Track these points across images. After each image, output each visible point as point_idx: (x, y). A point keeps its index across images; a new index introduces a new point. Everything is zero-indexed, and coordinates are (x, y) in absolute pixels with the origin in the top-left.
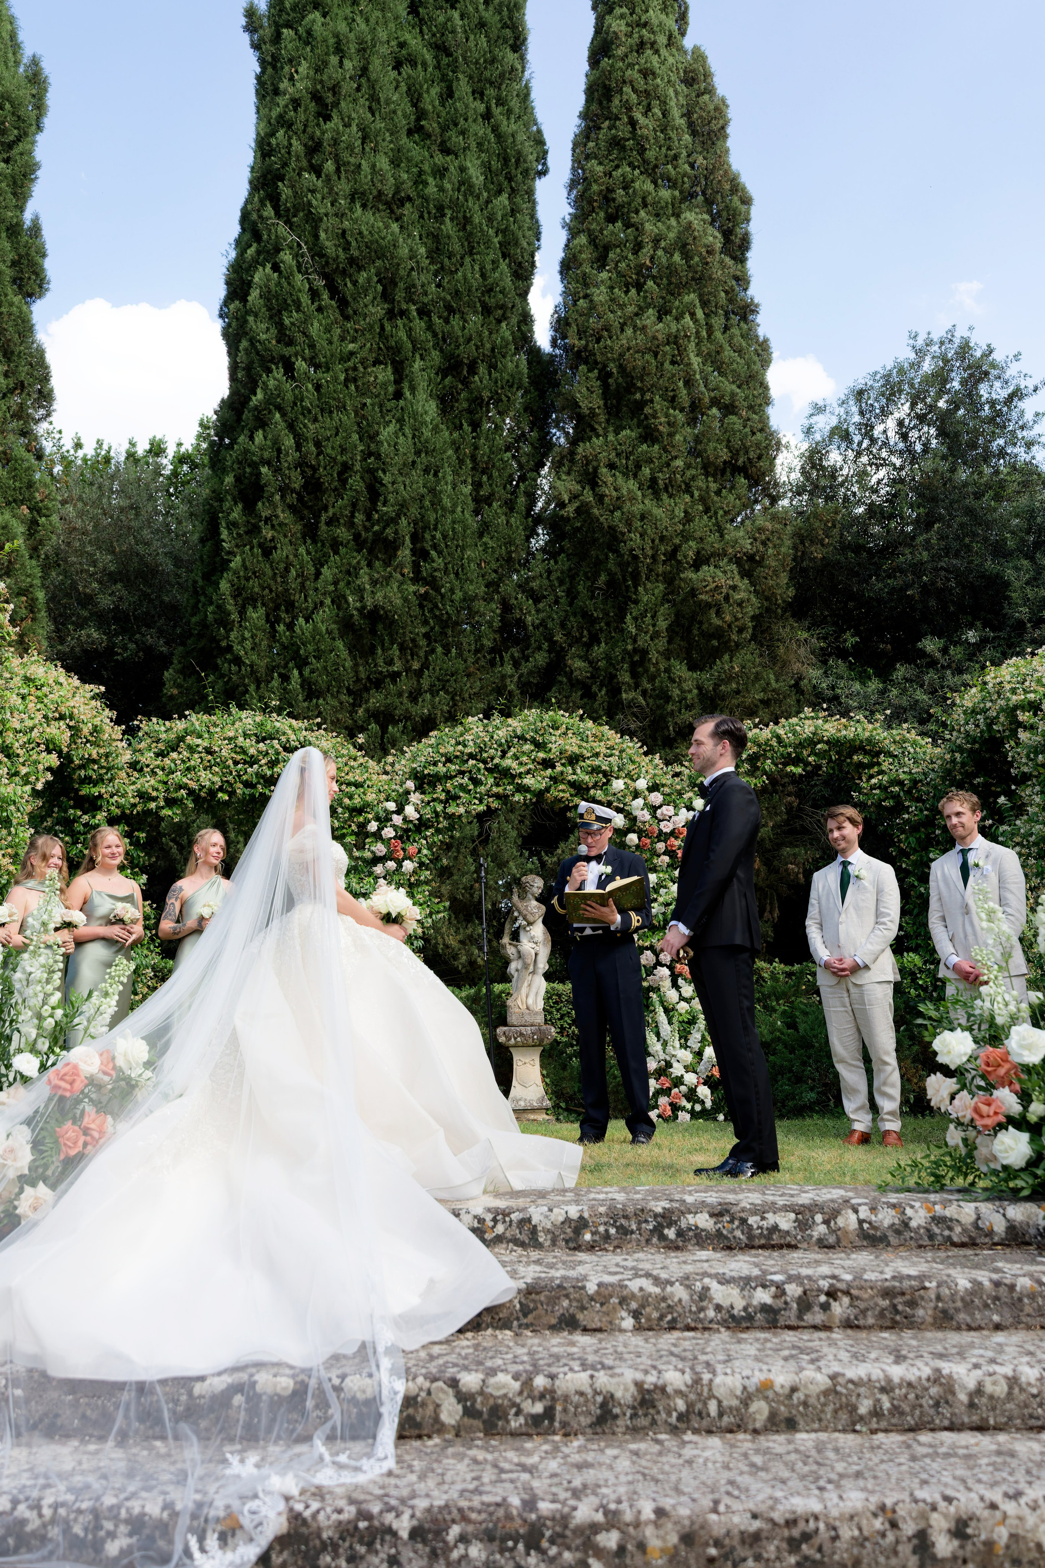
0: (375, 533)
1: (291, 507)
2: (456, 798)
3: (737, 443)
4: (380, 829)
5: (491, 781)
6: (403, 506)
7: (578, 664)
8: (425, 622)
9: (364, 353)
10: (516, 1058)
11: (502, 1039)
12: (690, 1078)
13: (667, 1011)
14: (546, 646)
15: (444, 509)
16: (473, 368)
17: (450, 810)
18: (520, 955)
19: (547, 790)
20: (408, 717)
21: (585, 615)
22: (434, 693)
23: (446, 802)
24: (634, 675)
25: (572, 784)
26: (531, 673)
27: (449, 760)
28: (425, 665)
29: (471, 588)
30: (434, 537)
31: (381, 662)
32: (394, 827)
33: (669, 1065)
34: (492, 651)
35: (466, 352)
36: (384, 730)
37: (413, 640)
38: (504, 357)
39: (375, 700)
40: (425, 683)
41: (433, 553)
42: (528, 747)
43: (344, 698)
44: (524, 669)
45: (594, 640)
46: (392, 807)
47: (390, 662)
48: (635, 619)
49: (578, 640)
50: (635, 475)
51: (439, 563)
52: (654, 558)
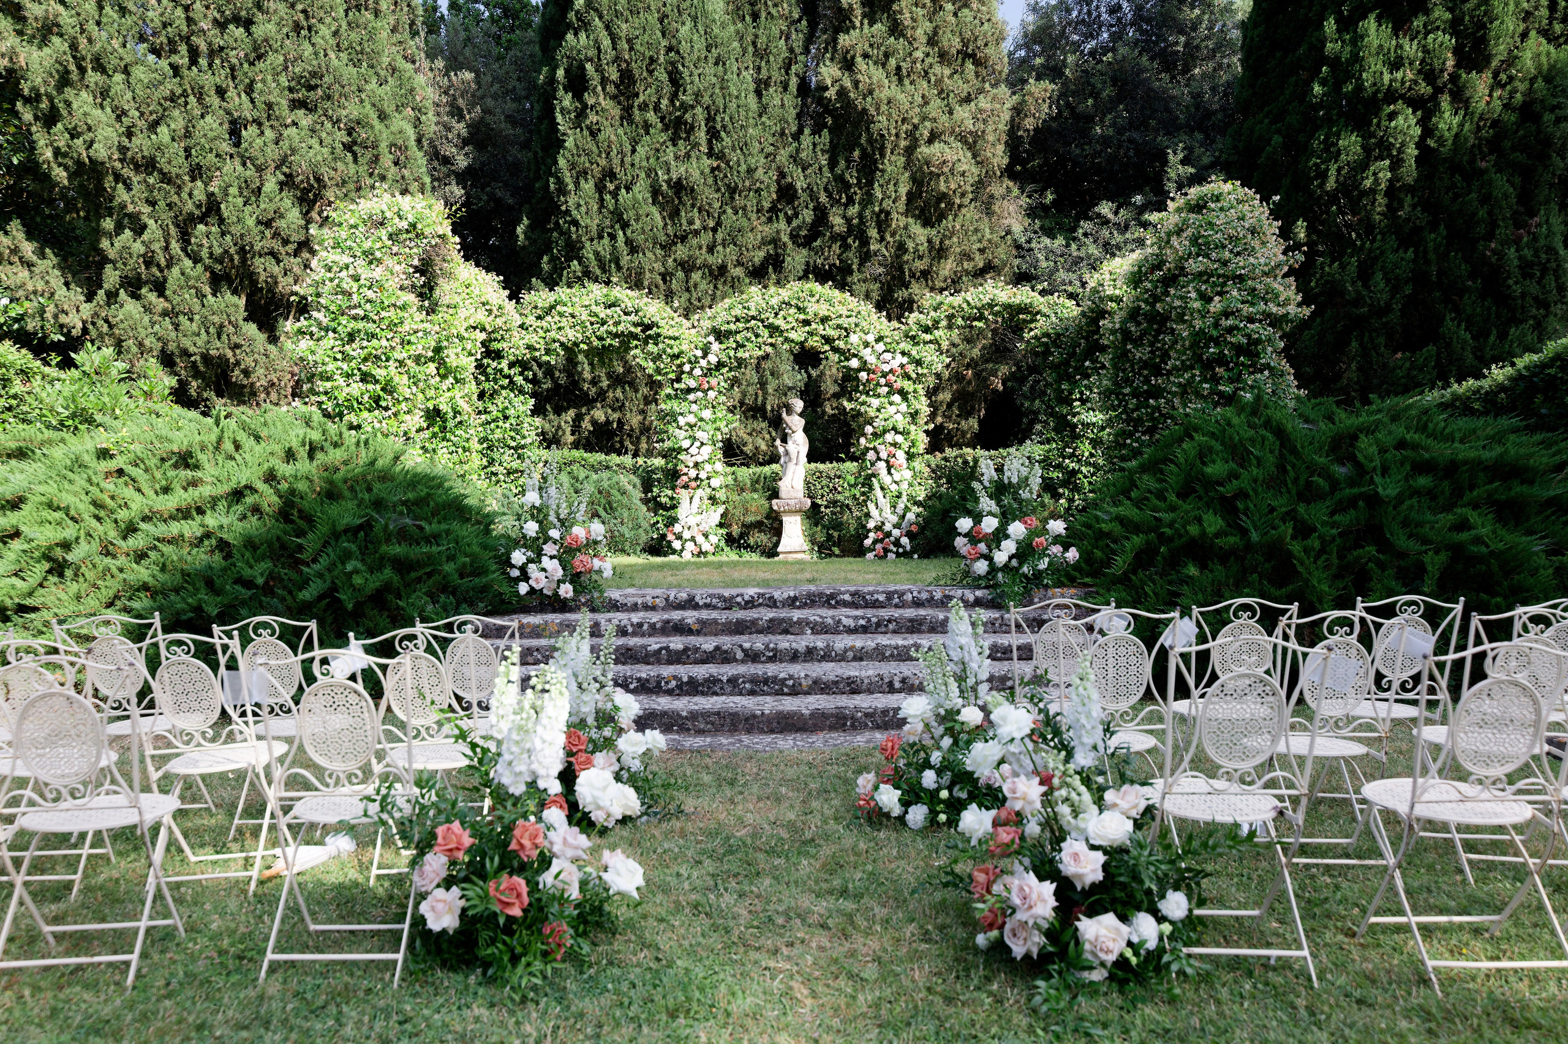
0: (677, 117)
1: (614, 97)
2: (743, 346)
3: (968, 34)
4: (692, 369)
5: (767, 334)
6: (698, 95)
7: (838, 220)
8: (718, 190)
10: (784, 519)
11: (775, 508)
12: (896, 532)
13: (882, 488)
14: (811, 206)
15: (730, 95)
17: (739, 355)
18: (787, 453)
19: (806, 340)
20: (705, 265)
21: (842, 180)
22: (725, 245)
23: (736, 349)
24: (880, 228)
25: (823, 337)
26: (800, 227)
27: (738, 320)
29: (752, 161)
30: (723, 119)
31: (684, 222)
32: (702, 368)
33: (883, 523)
34: (770, 210)
36: (688, 276)
37: (709, 204)
39: (682, 252)
40: (719, 238)
42: (793, 311)
43: (659, 251)
44: (795, 223)
45: (850, 201)
46: (699, 353)
47: (691, 222)
48: (881, 186)
49: (838, 201)
50: (884, 65)
51: (727, 141)
52: (897, 135)
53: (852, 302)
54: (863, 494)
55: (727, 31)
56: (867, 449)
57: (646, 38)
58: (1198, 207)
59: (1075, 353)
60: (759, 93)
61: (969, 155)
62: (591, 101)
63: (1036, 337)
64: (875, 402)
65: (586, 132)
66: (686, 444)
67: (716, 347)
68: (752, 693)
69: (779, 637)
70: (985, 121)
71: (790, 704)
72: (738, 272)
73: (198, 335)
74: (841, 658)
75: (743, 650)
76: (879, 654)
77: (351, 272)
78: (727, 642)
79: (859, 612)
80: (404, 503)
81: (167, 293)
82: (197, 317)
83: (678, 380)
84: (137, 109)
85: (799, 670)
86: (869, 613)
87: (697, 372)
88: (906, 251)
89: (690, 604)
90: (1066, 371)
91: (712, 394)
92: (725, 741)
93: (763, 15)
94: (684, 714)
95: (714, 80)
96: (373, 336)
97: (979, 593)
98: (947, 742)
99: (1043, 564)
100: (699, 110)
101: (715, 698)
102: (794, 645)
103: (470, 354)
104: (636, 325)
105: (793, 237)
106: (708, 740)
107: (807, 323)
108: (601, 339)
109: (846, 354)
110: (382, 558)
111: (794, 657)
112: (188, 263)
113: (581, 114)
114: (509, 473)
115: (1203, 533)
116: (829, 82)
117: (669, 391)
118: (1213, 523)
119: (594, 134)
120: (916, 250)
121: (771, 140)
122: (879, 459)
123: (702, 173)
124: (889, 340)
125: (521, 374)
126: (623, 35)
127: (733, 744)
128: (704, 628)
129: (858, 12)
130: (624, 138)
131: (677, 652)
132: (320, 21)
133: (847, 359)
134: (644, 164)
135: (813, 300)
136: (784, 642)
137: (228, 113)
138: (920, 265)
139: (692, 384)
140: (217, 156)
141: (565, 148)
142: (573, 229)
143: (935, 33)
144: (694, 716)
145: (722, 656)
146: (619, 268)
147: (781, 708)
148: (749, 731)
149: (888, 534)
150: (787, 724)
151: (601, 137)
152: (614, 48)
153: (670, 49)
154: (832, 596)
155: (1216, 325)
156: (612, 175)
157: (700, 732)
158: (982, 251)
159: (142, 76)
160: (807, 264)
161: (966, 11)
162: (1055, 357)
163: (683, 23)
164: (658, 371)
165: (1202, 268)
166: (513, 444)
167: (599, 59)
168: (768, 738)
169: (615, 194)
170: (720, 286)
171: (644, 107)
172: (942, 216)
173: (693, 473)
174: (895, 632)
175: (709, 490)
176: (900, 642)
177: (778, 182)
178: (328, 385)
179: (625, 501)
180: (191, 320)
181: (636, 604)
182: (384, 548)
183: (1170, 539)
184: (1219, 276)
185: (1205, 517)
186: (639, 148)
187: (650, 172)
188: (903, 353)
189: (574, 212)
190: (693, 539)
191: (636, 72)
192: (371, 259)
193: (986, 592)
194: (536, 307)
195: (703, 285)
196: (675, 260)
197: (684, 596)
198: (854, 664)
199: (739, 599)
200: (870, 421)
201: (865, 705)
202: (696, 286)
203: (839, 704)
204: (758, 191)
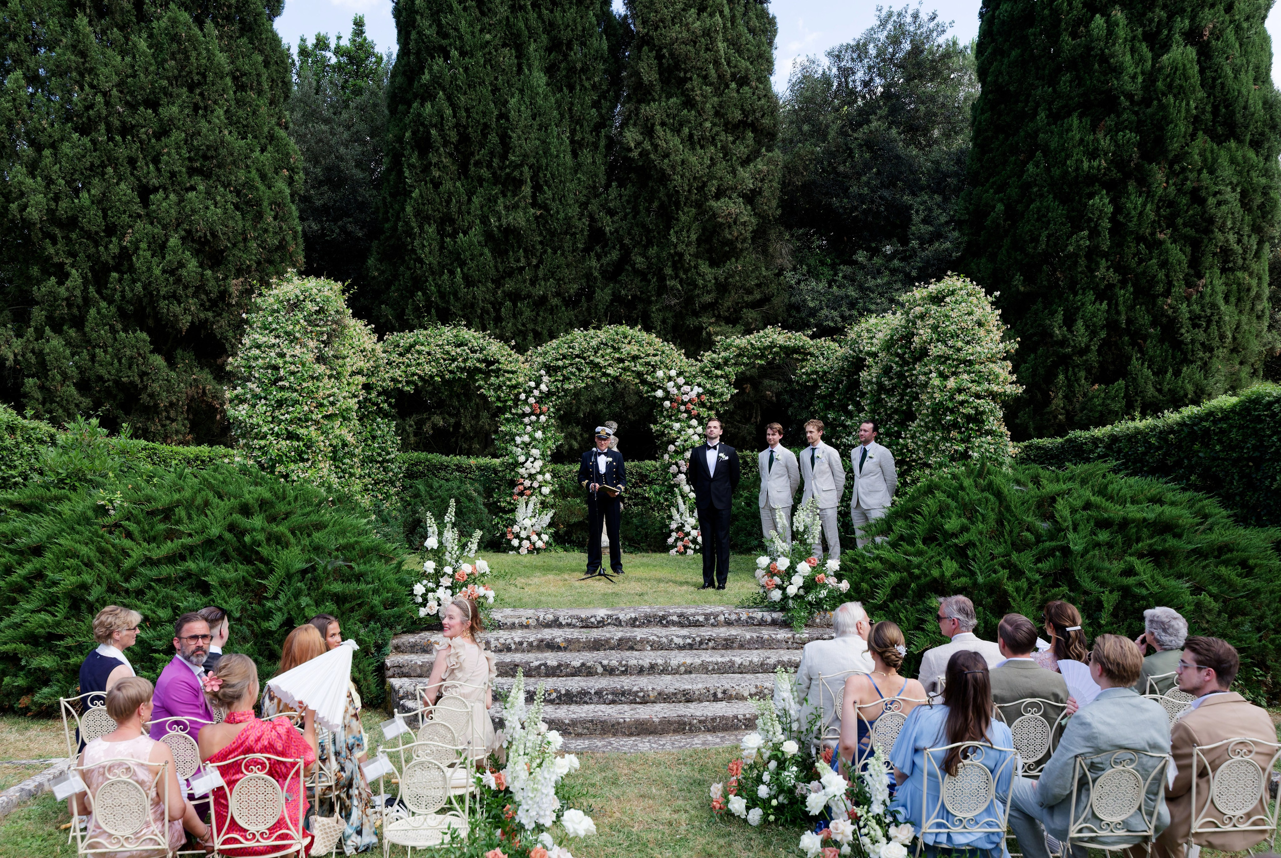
0: (507, 174)
1: (451, 155)
2: (569, 379)
3: (747, 107)
4: (527, 398)
5: (588, 370)
7: (639, 259)
8: (541, 234)
9: (497, 41)
14: (618, 247)
15: (551, 155)
16: (570, 46)
19: (620, 375)
20: (529, 296)
21: (643, 226)
22: (546, 279)
23: (563, 381)
24: (675, 267)
25: (634, 372)
26: (608, 264)
27: (564, 358)
28: (541, 262)
30: (545, 175)
31: (512, 260)
32: (535, 398)
33: (683, 525)
34: (583, 250)
35: (565, 35)
36: (515, 305)
37: (533, 246)
38: (591, 36)
39: (509, 285)
40: (541, 274)
41: (545, 188)
42: (609, 351)
43: (489, 284)
44: (604, 261)
45: (650, 243)
46: (533, 384)
47: (518, 261)
48: (676, 232)
49: (639, 243)
50: (679, 132)
51: (549, 194)
52: (689, 191)
53: (658, 341)
54: (666, 500)
55: (548, 102)
56: (670, 464)
57: (481, 108)
58: (937, 299)
59: (838, 388)
60: (575, 155)
61: (749, 207)
62: (434, 160)
63: (806, 374)
64: (677, 426)
65: (430, 186)
66: (522, 459)
67: (546, 379)
68: (613, 702)
69: (628, 653)
70: (762, 180)
71: (644, 713)
72: (555, 301)
73: (112, 364)
74: (676, 672)
75: (603, 666)
76: (704, 669)
77: (278, 350)
78: (589, 658)
79: (685, 632)
80: (337, 550)
81: (87, 329)
82: (110, 349)
83: (516, 405)
84: (63, 178)
85: (644, 683)
86: (694, 632)
87: (532, 400)
88: (696, 286)
89: (555, 623)
90: (831, 402)
91: (543, 418)
92: (600, 744)
93: (578, 88)
94: (567, 721)
95: (537, 142)
96: (297, 402)
97: (775, 615)
98: (773, 765)
99: (823, 593)
100: (526, 169)
101: (586, 707)
102: (641, 662)
103: (355, 396)
104: (478, 360)
105: (603, 272)
106: (587, 742)
107: (621, 360)
108: (451, 372)
109: (654, 387)
110: (324, 593)
111: (641, 671)
112: (104, 304)
113: (426, 169)
114: (376, 483)
115: (943, 575)
116: (633, 145)
117: (508, 415)
118: (950, 566)
119: (437, 185)
120: (705, 286)
121: (585, 192)
122: (680, 472)
123: (528, 220)
124: (687, 374)
125: (386, 401)
126: (462, 104)
127: (606, 746)
128: (570, 645)
129: (658, 88)
130: (462, 190)
131: (553, 668)
132: (215, 102)
133: (655, 391)
134: (479, 212)
135: (626, 341)
136: (633, 658)
137: (139, 180)
138: (708, 298)
139: (527, 409)
140: (130, 216)
141: (411, 198)
142: (418, 265)
143: (720, 106)
144: (574, 723)
145: (586, 671)
146: (457, 299)
147: (637, 716)
148: (614, 735)
149: (688, 534)
150: (643, 729)
151: (442, 189)
152: (455, 116)
153: (501, 116)
154: (663, 617)
155: (952, 398)
156: (452, 221)
157: (579, 735)
158: (758, 286)
159: (68, 151)
160: (613, 294)
161: (746, 88)
162: (822, 390)
163: (512, 96)
164: (499, 399)
165: (940, 353)
166: (380, 459)
167: (442, 124)
168: (631, 741)
169: (454, 236)
170: (541, 313)
171: (478, 164)
172: (726, 257)
173: (527, 483)
174: (713, 648)
175: (540, 497)
176: (720, 660)
177: (589, 225)
178: (263, 443)
179: (472, 505)
180: (105, 352)
181: (514, 624)
182: (326, 587)
183: (918, 577)
184: (954, 360)
185: (944, 562)
186: (474, 199)
187: (484, 220)
188: (699, 385)
189: (419, 251)
190: (528, 538)
191: (472, 135)
192: (292, 339)
193: (781, 614)
194: (398, 346)
195: (528, 313)
196: (504, 292)
197: (550, 617)
198: (686, 676)
199: (593, 620)
200: (673, 442)
201: (698, 713)
202: (521, 314)
203: (680, 713)
204: (575, 234)
